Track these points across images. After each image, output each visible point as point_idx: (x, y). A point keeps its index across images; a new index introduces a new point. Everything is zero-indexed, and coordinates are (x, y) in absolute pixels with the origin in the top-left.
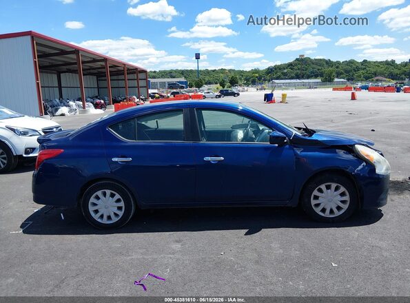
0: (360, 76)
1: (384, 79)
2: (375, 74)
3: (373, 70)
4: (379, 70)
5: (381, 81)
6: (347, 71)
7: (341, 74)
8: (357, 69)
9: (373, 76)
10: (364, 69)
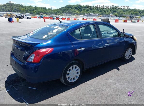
0: (34, 13)
1: (44, 14)
2: (40, 12)
3: (39, 11)
4: (41, 10)
5: (43, 15)
6: (29, 10)
7: (27, 11)
8: (33, 10)
9: (39, 13)
10: (36, 10)
